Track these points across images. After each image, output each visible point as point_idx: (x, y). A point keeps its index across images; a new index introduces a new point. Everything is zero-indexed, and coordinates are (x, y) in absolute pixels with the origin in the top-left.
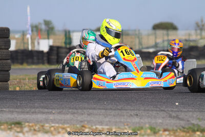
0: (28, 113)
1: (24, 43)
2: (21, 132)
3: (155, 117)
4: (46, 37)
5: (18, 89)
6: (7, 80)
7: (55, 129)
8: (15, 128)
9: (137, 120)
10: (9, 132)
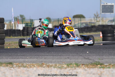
0: (15, 58)
1: (11, 26)
2: (12, 67)
3: (77, 59)
4: (21, 23)
5: (9, 48)
6: (3, 44)
7: (29, 66)
8: (9, 66)
9: (68, 60)
10: (6, 67)
